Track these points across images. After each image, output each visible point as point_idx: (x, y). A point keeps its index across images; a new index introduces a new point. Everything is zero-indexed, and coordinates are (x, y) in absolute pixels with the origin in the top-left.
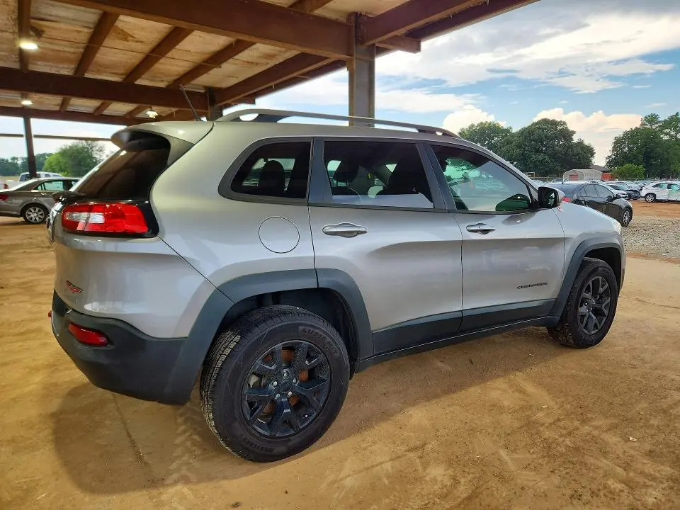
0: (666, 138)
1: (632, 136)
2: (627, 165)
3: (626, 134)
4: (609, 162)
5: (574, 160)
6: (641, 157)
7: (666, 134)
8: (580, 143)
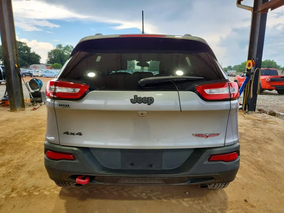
0: (66, 54)
1: (54, 52)
2: (55, 64)
3: (52, 51)
4: (48, 62)
5: (33, 60)
6: (59, 61)
7: (66, 52)
8: (34, 53)
